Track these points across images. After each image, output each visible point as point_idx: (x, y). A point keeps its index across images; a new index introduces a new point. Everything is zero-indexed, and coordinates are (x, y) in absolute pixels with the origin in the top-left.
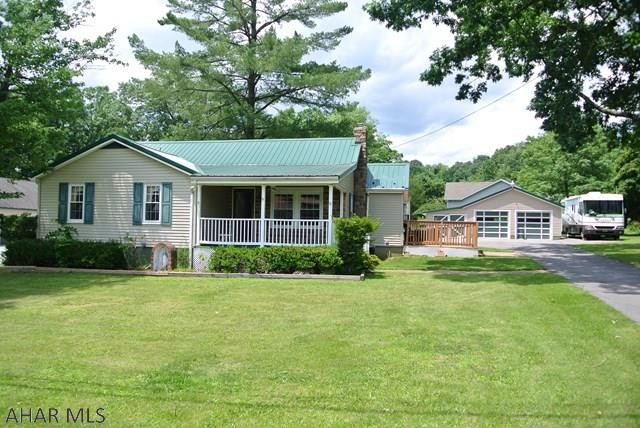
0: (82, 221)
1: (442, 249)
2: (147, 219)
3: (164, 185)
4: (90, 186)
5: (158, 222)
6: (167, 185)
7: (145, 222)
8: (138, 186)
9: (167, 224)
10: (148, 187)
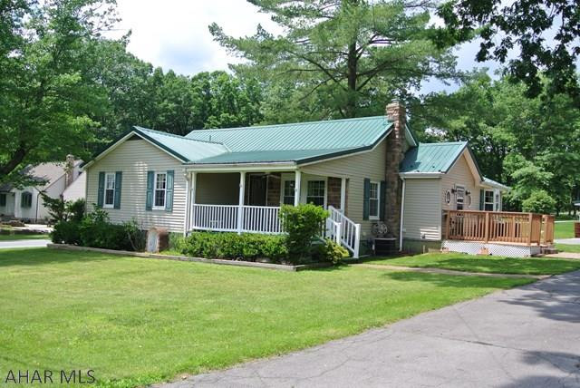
0: (112, 206)
1: (486, 246)
2: (156, 205)
3: (169, 172)
4: (119, 174)
5: (163, 208)
6: (171, 173)
7: (155, 208)
8: (150, 174)
9: (170, 210)
10: (158, 175)
